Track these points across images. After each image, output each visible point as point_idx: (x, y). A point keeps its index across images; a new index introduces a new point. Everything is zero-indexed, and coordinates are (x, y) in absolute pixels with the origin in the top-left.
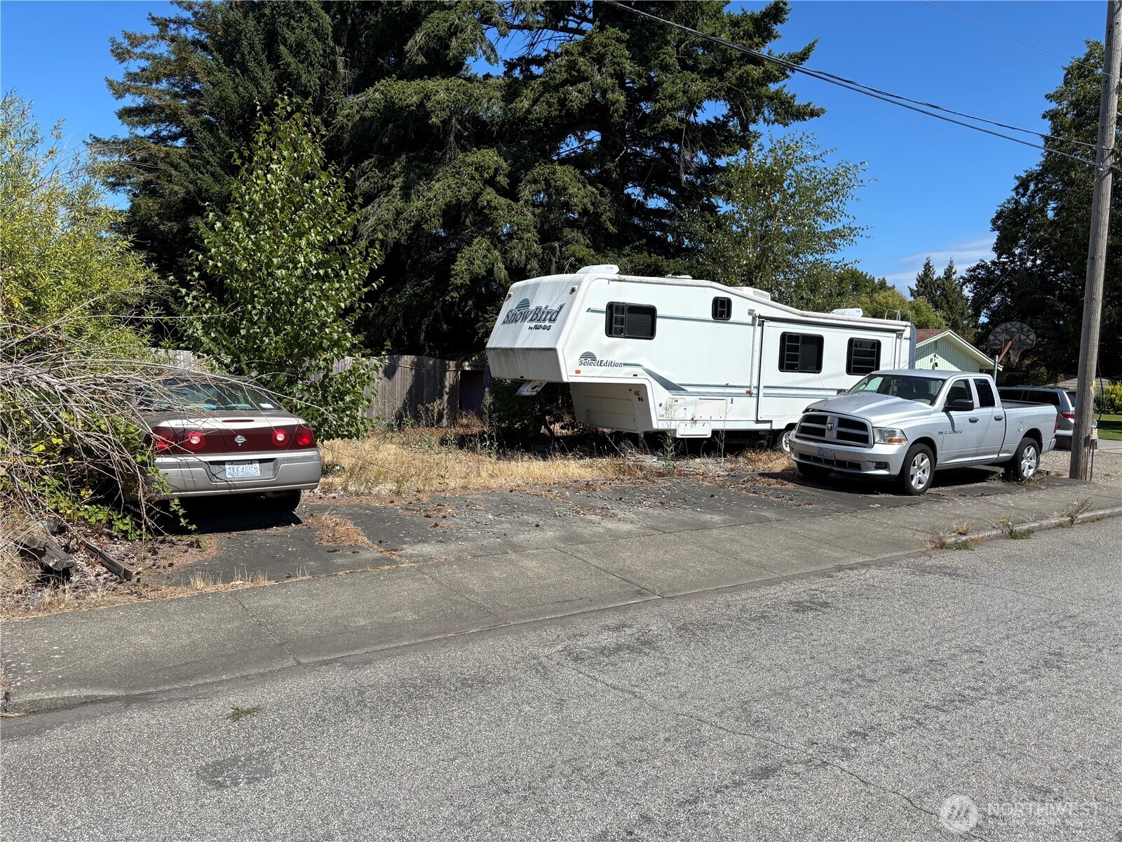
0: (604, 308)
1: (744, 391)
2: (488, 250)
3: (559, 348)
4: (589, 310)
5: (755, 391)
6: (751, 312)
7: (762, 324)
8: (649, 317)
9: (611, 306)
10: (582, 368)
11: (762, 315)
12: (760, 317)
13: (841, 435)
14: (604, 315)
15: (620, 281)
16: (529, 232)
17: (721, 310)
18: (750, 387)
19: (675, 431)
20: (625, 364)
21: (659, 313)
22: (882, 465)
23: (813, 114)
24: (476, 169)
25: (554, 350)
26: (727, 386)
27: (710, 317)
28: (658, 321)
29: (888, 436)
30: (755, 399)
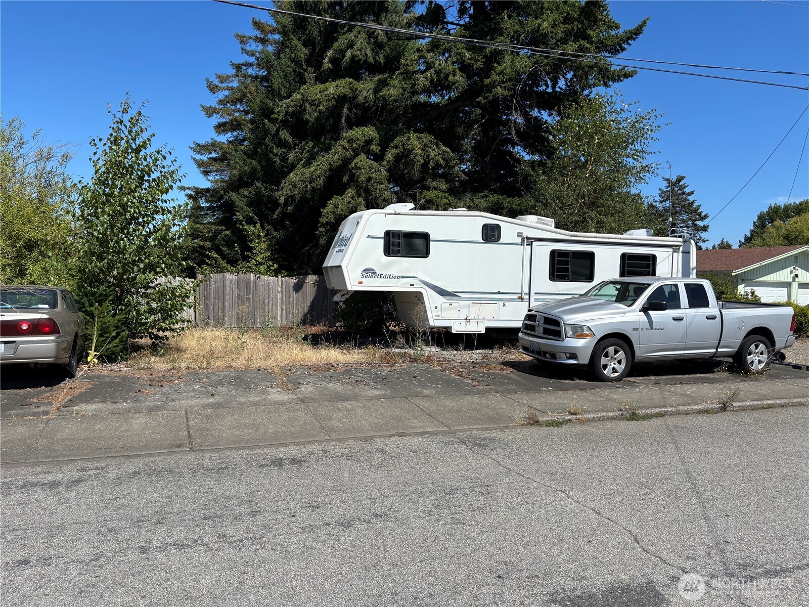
0: (382, 235)
1: (516, 296)
3: (344, 266)
4: (368, 237)
5: (526, 297)
6: (519, 235)
7: (531, 244)
8: (424, 241)
9: (388, 234)
10: (364, 280)
11: (529, 236)
12: (527, 238)
14: (383, 240)
15: (395, 214)
17: (491, 234)
18: (521, 294)
19: (451, 328)
20: (402, 277)
21: (432, 238)
22: (573, 356)
23: (627, 76)
24: (348, 142)
25: (340, 267)
26: (499, 293)
27: (481, 240)
28: (432, 243)
30: (527, 303)
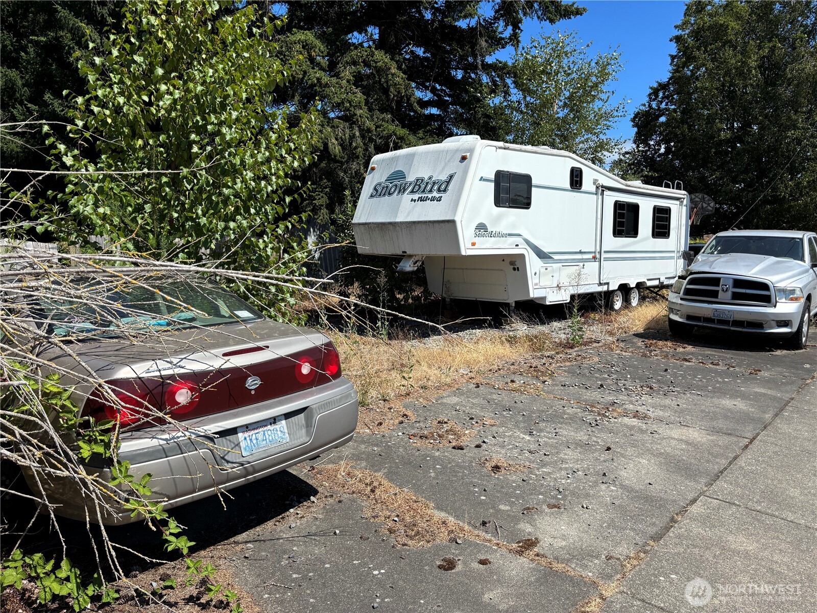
0: (493, 177)
1: (590, 256)
2: (322, 126)
3: (458, 219)
4: (481, 179)
5: (598, 256)
6: (595, 181)
7: (602, 194)
8: (524, 186)
9: (499, 174)
10: (477, 240)
11: (604, 184)
12: (603, 186)
13: (736, 296)
14: (493, 184)
15: (505, 149)
16: (361, 108)
17: (576, 179)
18: (595, 252)
19: (544, 298)
20: (510, 235)
21: (534, 182)
23: (578, 12)
24: (304, 47)
25: (453, 222)
26: (581, 252)
27: (568, 186)
28: (533, 189)
29: (789, 294)
30: (597, 264)
